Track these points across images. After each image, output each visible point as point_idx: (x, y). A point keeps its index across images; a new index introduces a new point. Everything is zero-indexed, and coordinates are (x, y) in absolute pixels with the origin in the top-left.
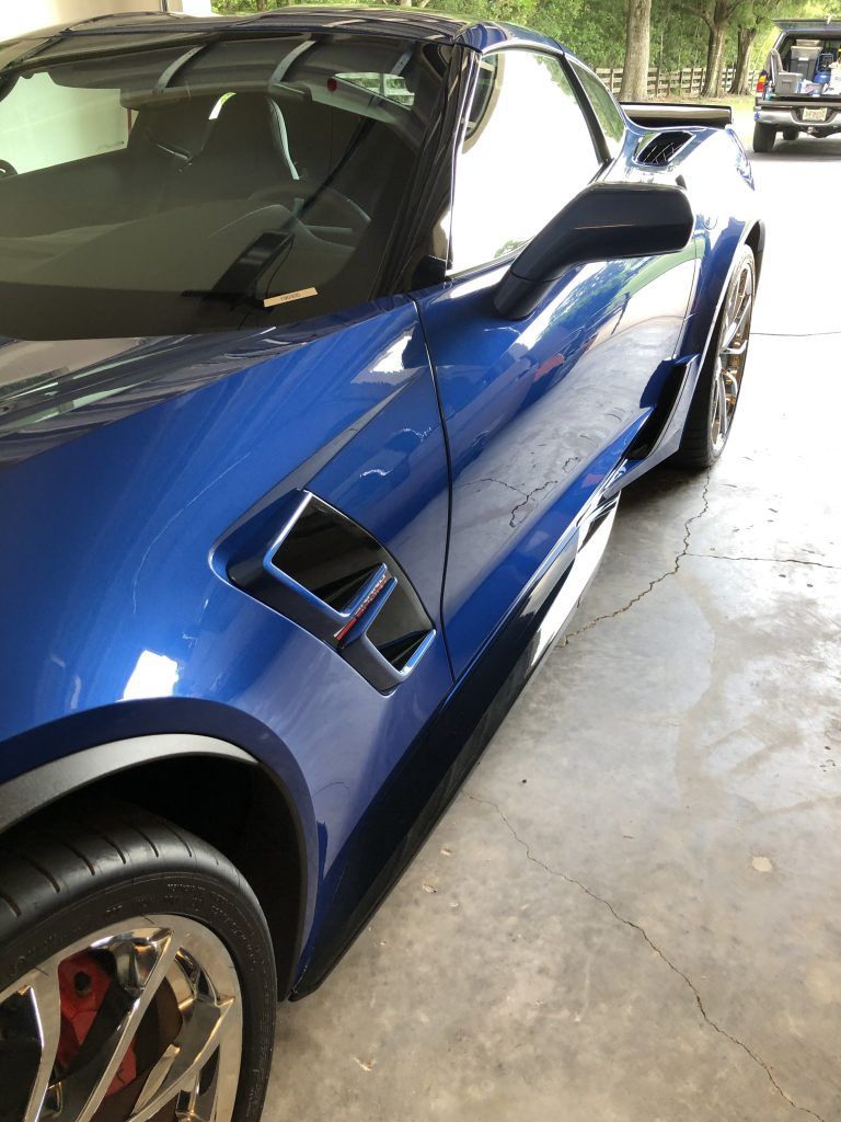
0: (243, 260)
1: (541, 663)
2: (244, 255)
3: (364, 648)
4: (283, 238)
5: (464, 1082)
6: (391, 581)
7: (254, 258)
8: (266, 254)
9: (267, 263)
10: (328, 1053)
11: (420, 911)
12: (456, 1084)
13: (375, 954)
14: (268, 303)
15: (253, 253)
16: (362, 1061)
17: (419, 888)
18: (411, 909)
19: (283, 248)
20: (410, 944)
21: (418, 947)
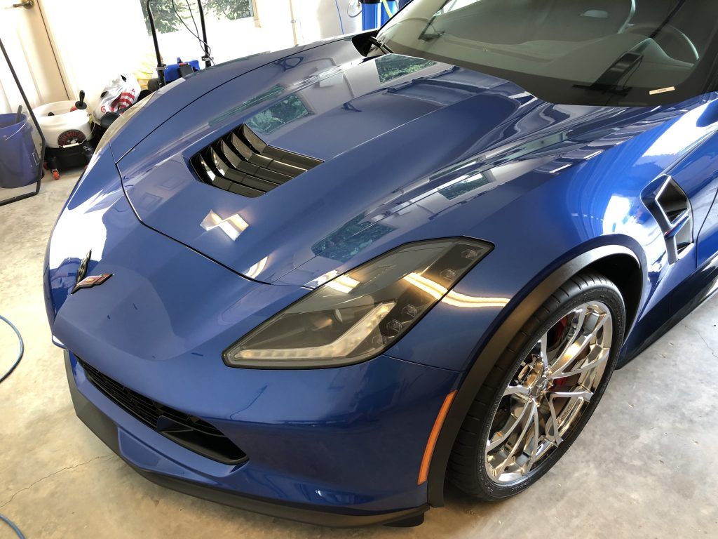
0: (613, 69)
1: (710, 297)
2: (613, 66)
3: (673, 242)
4: (638, 56)
5: (674, 421)
6: (688, 217)
7: (619, 67)
8: (627, 66)
9: (627, 70)
10: (615, 397)
11: (657, 362)
12: (671, 421)
13: (635, 372)
14: (652, 93)
15: (619, 64)
16: (630, 403)
17: (657, 354)
18: (653, 361)
19: (637, 61)
20: (652, 372)
21: (655, 374)
